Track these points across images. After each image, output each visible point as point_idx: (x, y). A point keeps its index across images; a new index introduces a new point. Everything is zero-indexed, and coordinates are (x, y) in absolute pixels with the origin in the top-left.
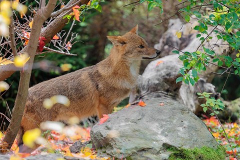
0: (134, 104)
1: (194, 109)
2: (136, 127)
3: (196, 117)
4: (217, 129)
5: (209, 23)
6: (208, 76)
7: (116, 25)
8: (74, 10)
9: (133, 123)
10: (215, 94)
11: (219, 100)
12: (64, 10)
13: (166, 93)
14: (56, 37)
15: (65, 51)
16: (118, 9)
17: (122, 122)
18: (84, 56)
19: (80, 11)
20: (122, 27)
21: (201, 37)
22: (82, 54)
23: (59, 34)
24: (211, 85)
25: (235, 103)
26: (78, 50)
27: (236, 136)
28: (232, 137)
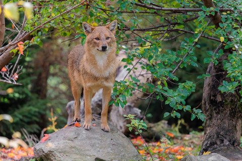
0: (71, 125)
1: (123, 130)
2: (73, 145)
3: (124, 136)
4: (143, 146)
5: (134, 56)
6: (135, 101)
7: (56, 59)
8: (19, 45)
9: (70, 141)
10: (141, 117)
11: (142, 121)
12: (11, 45)
13: (98, 116)
14: (4, 69)
15: (12, 81)
16: (58, 46)
17: (61, 140)
18: (30, 86)
19: (24, 46)
20: (61, 61)
21: (128, 68)
22: (27, 84)
23: (7, 67)
24: (137, 109)
25: (158, 125)
26: (24, 81)
27: (159, 152)
28: (156, 154)
